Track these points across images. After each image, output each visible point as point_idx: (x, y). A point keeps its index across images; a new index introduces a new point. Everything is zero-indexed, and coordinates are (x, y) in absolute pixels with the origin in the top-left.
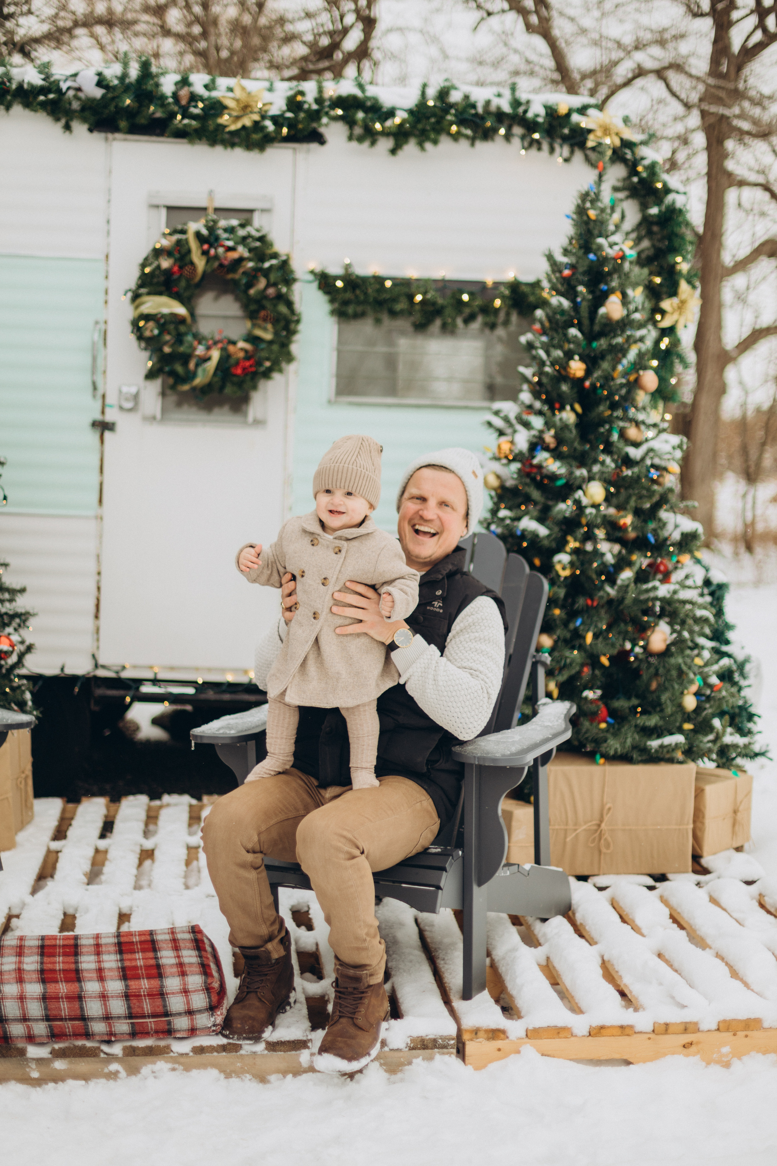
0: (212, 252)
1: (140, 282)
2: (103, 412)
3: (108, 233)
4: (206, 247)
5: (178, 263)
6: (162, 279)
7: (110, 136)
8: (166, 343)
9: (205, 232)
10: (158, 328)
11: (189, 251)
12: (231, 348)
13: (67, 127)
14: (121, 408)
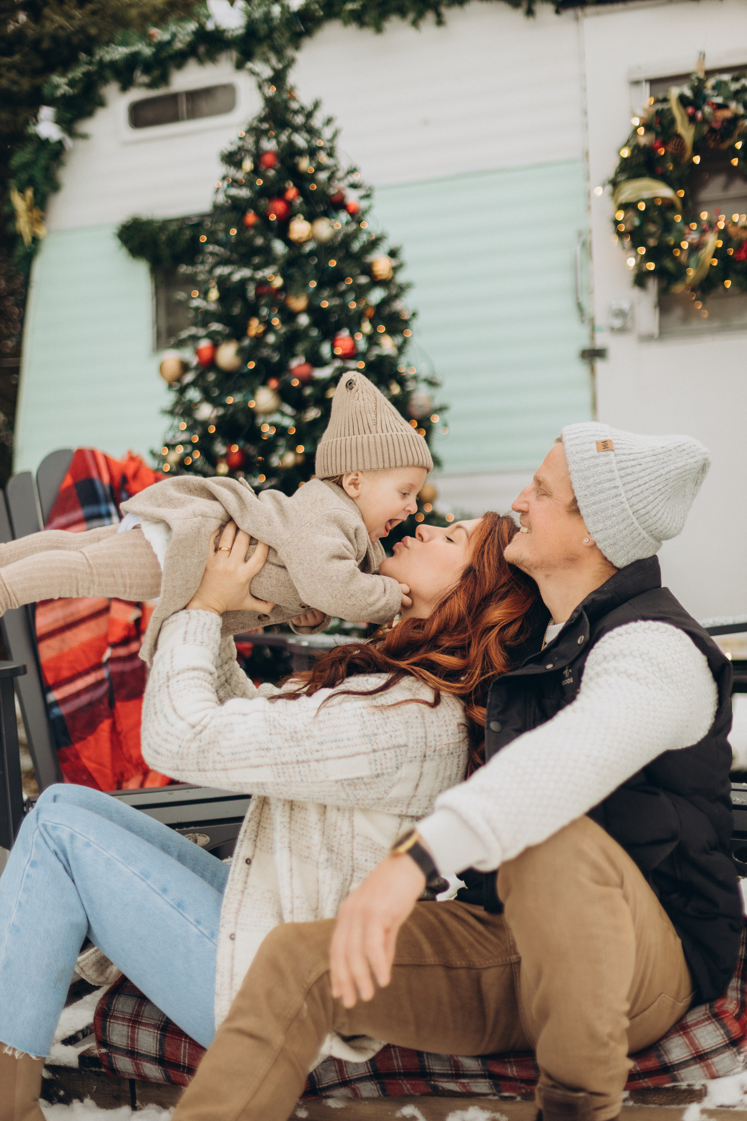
0: (699, 115)
1: (618, 171)
2: (592, 338)
3: (587, 125)
4: (690, 110)
5: (660, 140)
6: (642, 159)
7: (579, 12)
8: (651, 235)
9: (688, 92)
10: (640, 218)
11: (673, 121)
12: (732, 230)
13: (530, 12)
14: (612, 329)
